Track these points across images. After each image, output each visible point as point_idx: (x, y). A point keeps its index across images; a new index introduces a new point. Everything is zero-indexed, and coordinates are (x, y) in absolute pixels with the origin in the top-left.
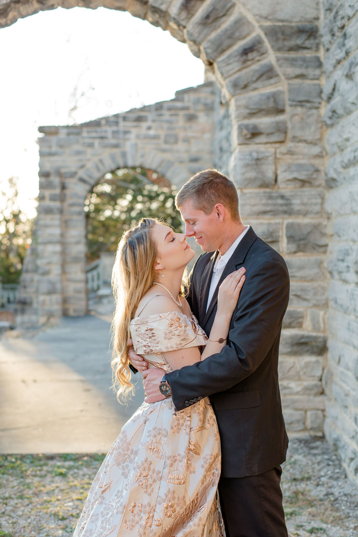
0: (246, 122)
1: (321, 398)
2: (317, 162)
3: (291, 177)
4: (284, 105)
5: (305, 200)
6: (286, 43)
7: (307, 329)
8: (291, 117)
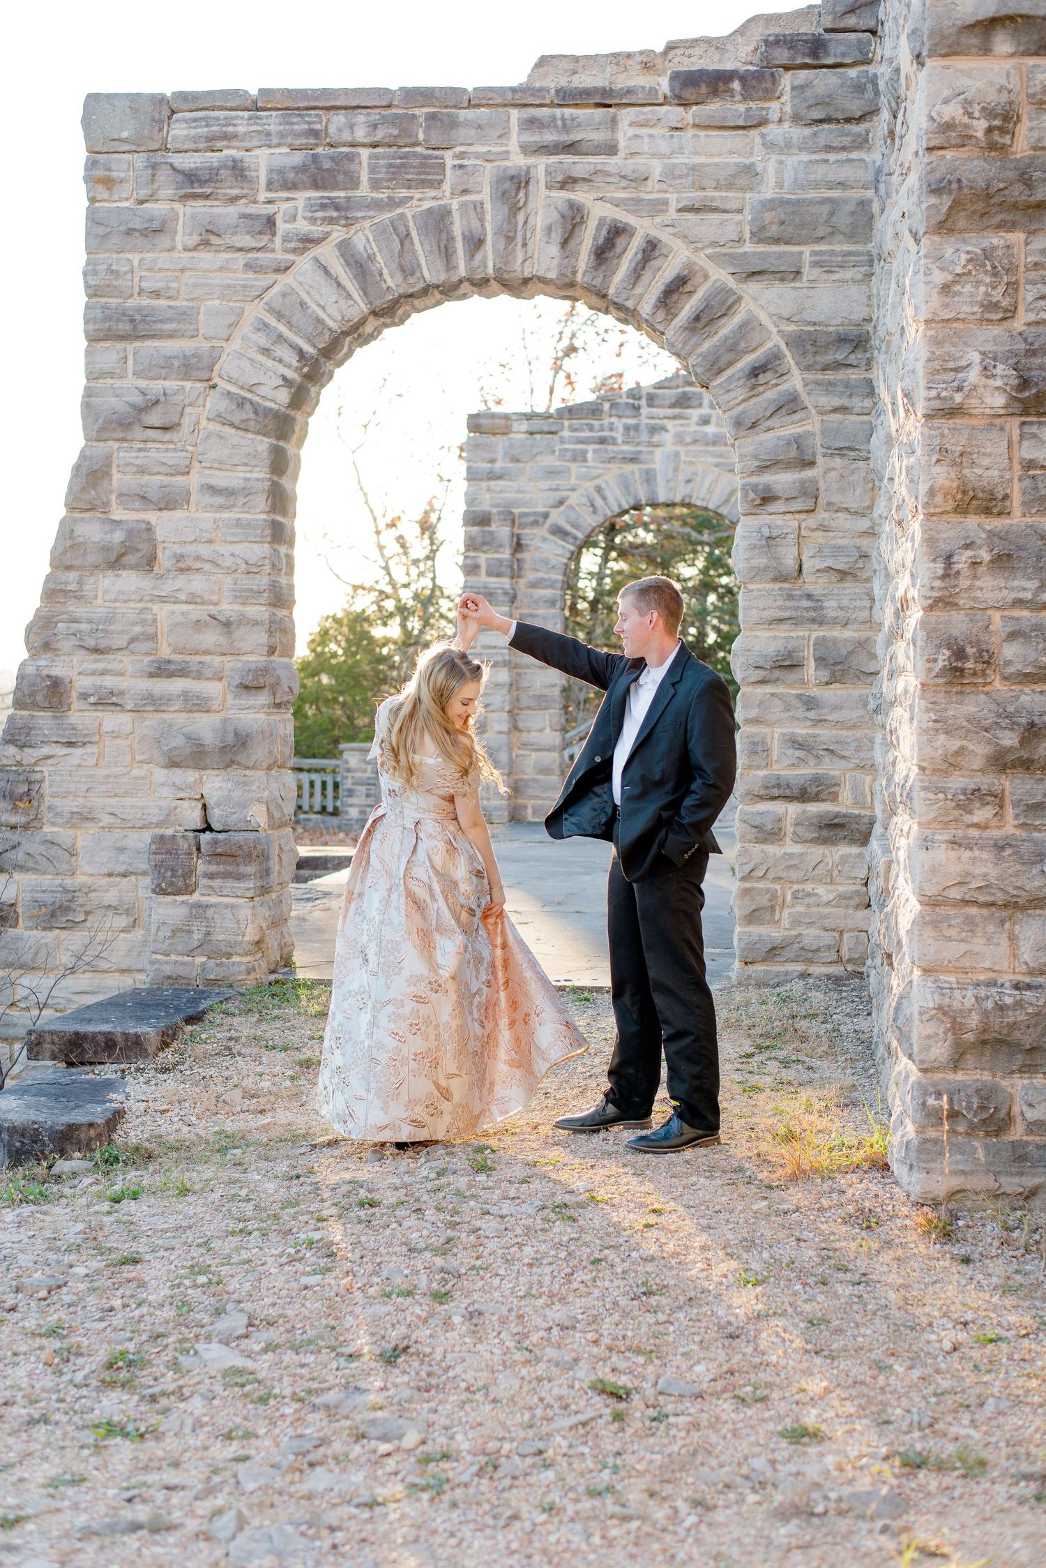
0: (754, 480)
1: (865, 913)
2: (865, 542)
3: (822, 566)
4: (814, 454)
5: (845, 603)
6: (818, 358)
7: (845, 804)
8: (825, 472)
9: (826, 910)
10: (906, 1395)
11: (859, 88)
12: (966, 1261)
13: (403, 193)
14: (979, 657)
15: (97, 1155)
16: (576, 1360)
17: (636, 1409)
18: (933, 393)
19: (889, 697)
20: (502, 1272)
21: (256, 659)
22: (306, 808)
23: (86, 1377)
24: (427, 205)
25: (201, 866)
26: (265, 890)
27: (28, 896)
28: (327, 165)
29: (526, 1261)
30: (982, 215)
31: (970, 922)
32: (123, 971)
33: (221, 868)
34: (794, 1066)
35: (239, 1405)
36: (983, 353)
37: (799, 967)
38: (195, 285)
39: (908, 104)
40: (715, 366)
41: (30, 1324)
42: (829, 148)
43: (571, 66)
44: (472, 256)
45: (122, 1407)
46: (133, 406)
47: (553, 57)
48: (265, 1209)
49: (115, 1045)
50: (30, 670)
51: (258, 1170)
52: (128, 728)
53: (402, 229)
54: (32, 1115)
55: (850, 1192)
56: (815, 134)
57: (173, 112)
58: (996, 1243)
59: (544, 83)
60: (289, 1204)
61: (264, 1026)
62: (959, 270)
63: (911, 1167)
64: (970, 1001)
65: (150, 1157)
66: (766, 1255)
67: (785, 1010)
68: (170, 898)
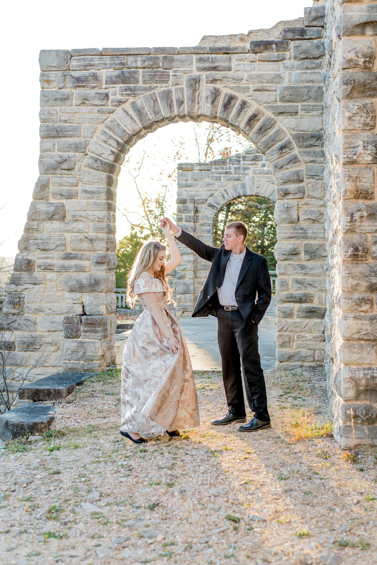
0: (282, 187)
1: (323, 343)
2: (322, 209)
3: (306, 218)
4: (303, 178)
5: (315, 231)
6: (304, 143)
7: (315, 304)
8: (308, 184)
9: (309, 342)
10: (340, 520)
11: (318, 47)
12: (362, 470)
13: (155, 85)
14: (363, 251)
15: (44, 434)
16: (220, 508)
17: (242, 526)
18: (346, 156)
19: (331, 265)
20: (193, 476)
21: (102, 253)
22: (120, 306)
23: (41, 516)
24: (163, 89)
25: (82, 328)
26: (105, 337)
27: (19, 339)
28: (127, 75)
29: (201, 472)
30: (362, 92)
31: (361, 346)
32: (54, 366)
33: (89, 329)
34: (298, 399)
35: (97, 525)
36: (364, 141)
37: (300, 363)
38: (80, 118)
39: (335, 53)
40: (267, 146)
41: (20, 496)
42: (307, 68)
43: (215, 39)
44: (179, 107)
45: (54, 527)
46: (57, 162)
47: (208, 36)
48: (106, 453)
49: (51, 393)
50: (20, 257)
51: (103, 439)
52: (56, 278)
53: (154, 98)
54: (21, 420)
55: (319, 445)
56: (302, 63)
57: (72, 56)
58: (372, 464)
59: (205, 46)
60: (115, 451)
61: (105, 386)
62: (354, 112)
63: (341, 436)
64: (362, 375)
65: (64, 434)
66: (289, 469)
67: (295, 379)
68: (71, 340)
